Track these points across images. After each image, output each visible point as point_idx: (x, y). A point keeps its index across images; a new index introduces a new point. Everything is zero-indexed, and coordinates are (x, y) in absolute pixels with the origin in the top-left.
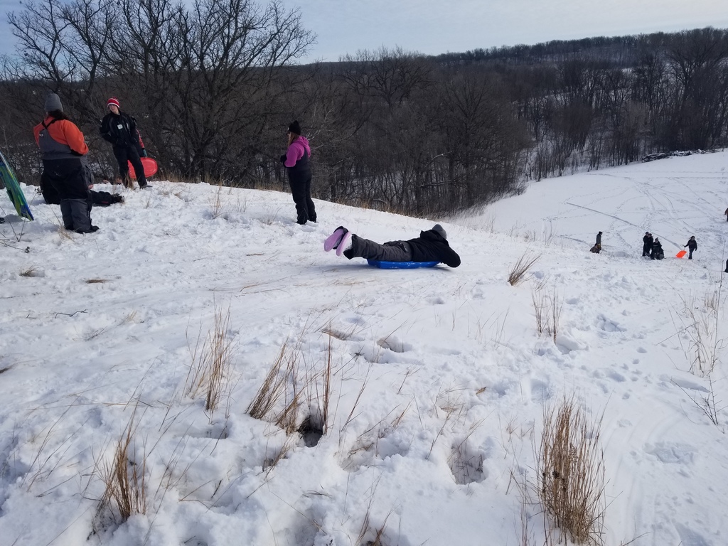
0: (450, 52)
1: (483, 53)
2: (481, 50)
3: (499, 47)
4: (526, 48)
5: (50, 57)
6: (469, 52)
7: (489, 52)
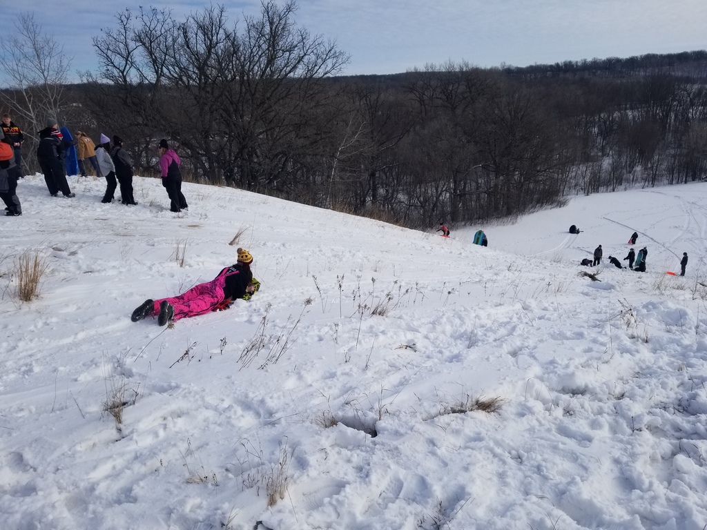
0: (539, 63)
1: (573, 66)
2: (570, 62)
3: (589, 59)
4: (618, 61)
5: (123, 72)
6: (558, 64)
7: (579, 64)
